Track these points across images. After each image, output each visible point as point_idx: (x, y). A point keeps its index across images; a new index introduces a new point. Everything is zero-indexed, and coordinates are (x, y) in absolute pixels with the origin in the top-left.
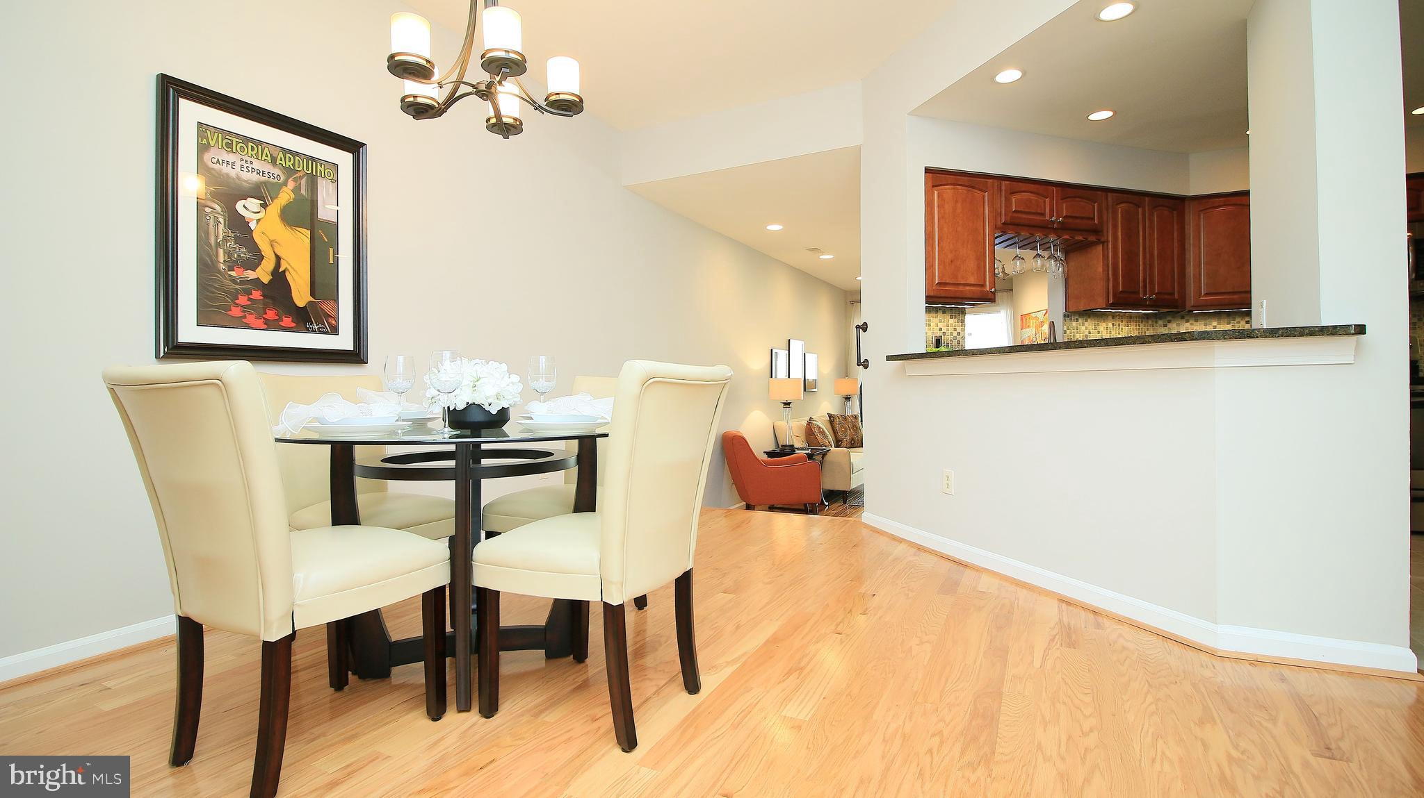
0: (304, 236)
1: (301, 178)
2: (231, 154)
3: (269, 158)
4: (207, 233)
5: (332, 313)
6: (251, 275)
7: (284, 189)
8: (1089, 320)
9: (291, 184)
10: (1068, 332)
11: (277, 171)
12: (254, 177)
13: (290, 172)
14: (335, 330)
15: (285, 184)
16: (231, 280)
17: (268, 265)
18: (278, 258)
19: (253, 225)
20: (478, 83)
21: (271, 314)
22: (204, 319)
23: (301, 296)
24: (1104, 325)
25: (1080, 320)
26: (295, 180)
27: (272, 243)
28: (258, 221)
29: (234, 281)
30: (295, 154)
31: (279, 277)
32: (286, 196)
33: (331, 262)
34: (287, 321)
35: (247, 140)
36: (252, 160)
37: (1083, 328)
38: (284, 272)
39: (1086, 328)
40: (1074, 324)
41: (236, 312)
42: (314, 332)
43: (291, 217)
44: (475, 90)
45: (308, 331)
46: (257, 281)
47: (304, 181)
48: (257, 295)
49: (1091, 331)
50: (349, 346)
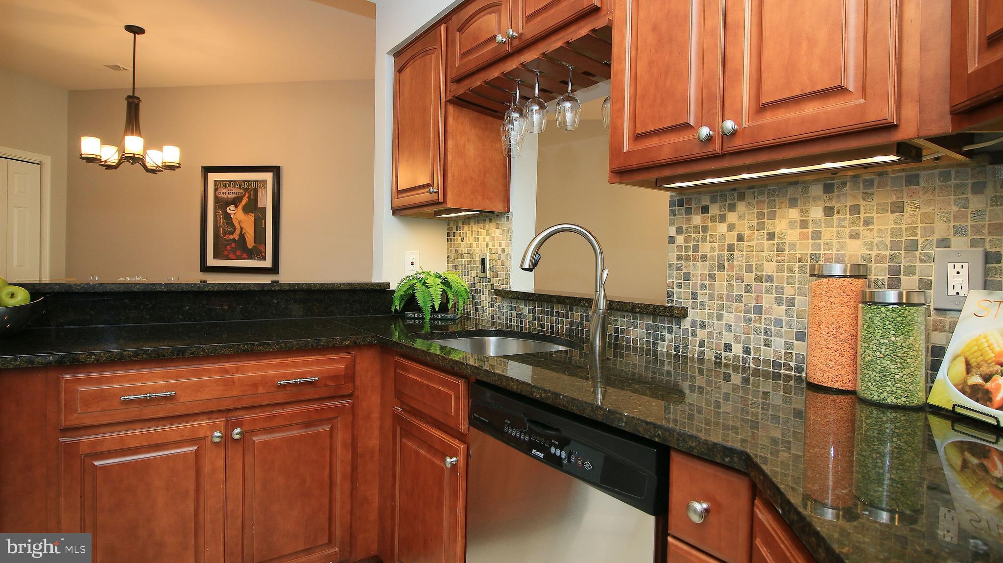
0: (252, 217)
1: (251, 191)
2: (225, 189)
3: (238, 186)
4: (217, 222)
5: (263, 250)
6: (231, 237)
7: (245, 198)
8: (741, 207)
9: (247, 195)
10: (680, 239)
11: (242, 191)
12: (233, 196)
13: (246, 190)
14: (264, 259)
15: (245, 195)
16: (226, 240)
17: (238, 232)
18: (242, 228)
19: (232, 216)
21: (238, 253)
22: (216, 257)
23: (250, 243)
24: (794, 214)
25: (714, 210)
26: (248, 193)
27: (239, 222)
28: (234, 214)
29: (225, 240)
30: (248, 181)
31: (242, 236)
32: (244, 201)
33: (263, 226)
34: (245, 255)
35: (230, 181)
36: (233, 189)
37: (722, 228)
38: (244, 234)
39: (731, 227)
40: (697, 219)
41: (226, 253)
42: (255, 259)
43: (247, 210)
45: (252, 259)
46: (234, 239)
47: (252, 192)
48: (233, 245)
49: (747, 233)
50: (270, 266)
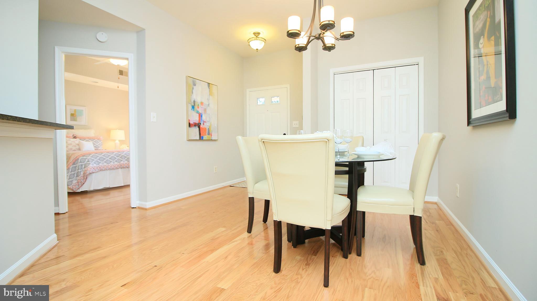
2: (478, 21)
3: (484, 8)
5: (501, 86)
9: (489, 14)
12: (482, 24)
14: (502, 98)
18: (487, 63)
20: (316, 35)
21: (487, 97)
28: (483, 48)
32: (488, 24)
34: (490, 98)
35: (479, 8)
36: (481, 16)
42: (496, 101)
44: (315, 38)
